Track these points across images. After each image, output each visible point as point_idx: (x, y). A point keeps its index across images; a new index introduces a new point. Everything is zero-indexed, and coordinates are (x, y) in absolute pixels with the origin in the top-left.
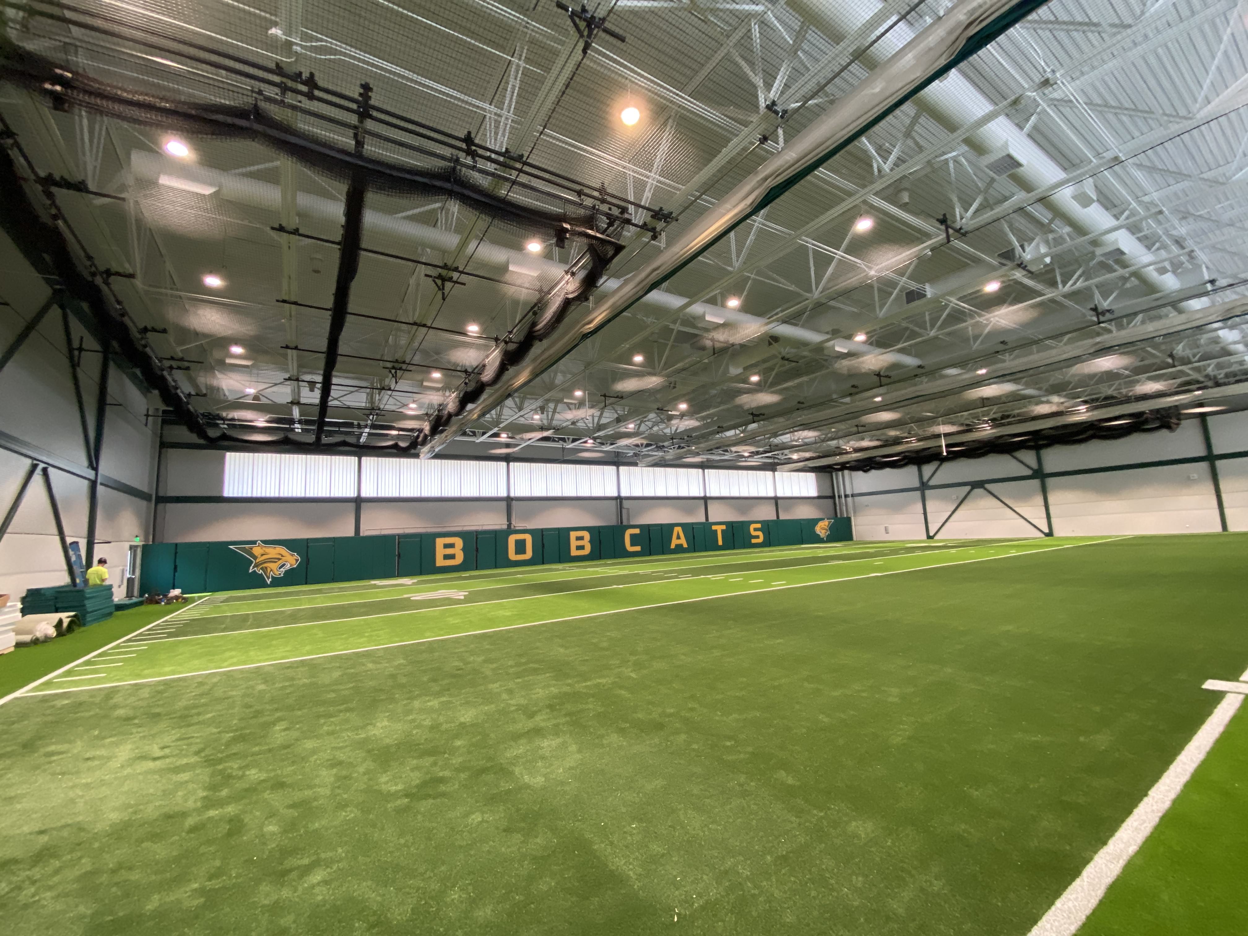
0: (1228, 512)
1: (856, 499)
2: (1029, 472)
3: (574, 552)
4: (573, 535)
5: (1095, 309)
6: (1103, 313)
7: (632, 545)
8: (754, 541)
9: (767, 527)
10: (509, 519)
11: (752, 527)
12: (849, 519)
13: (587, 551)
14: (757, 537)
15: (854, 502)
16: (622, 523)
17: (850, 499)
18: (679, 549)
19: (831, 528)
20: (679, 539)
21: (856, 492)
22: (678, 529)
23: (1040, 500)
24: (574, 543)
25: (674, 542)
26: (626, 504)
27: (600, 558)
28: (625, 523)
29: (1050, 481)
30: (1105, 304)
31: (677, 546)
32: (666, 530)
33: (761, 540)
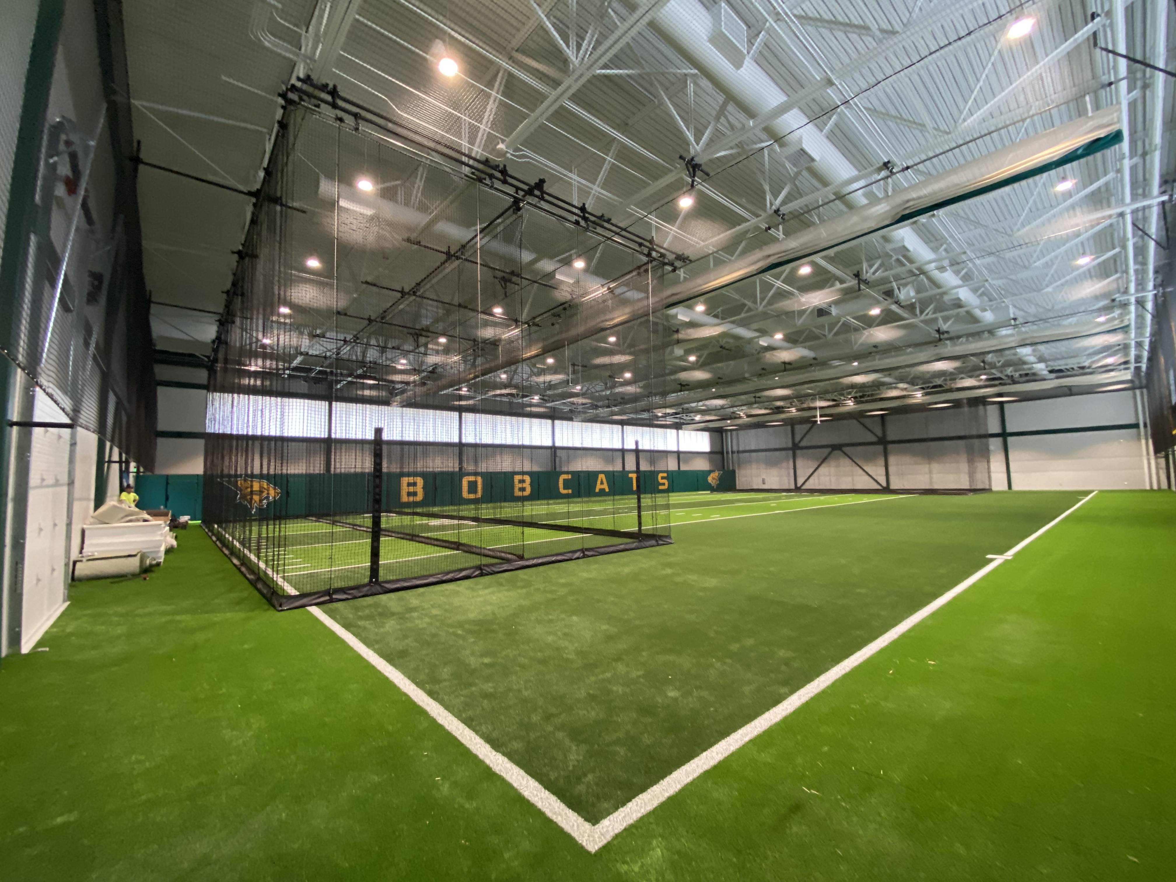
0: (1012, 475)
1: (741, 455)
2: (874, 439)
3: (517, 493)
4: (517, 478)
5: (938, 331)
6: (943, 333)
7: (564, 488)
8: (661, 487)
9: (671, 476)
10: (461, 463)
11: (661, 475)
12: (734, 472)
13: (527, 492)
14: (664, 484)
15: (739, 458)
16: (555, 468)
17: (735, 455)
18: (602, 493)
19: (721, 478)
20: (602, 484)
21: (741, 449)
22: (602, 476)
23: (882, 462)
24: (517, 485)
25: (599, 487)
26: (559, 453)
27: (538, 499)
28: (558, 469)
29: (890, 447)
30: (945, 327)
31: (600, 490)
32: (591, 476)
33: (666, 487)
